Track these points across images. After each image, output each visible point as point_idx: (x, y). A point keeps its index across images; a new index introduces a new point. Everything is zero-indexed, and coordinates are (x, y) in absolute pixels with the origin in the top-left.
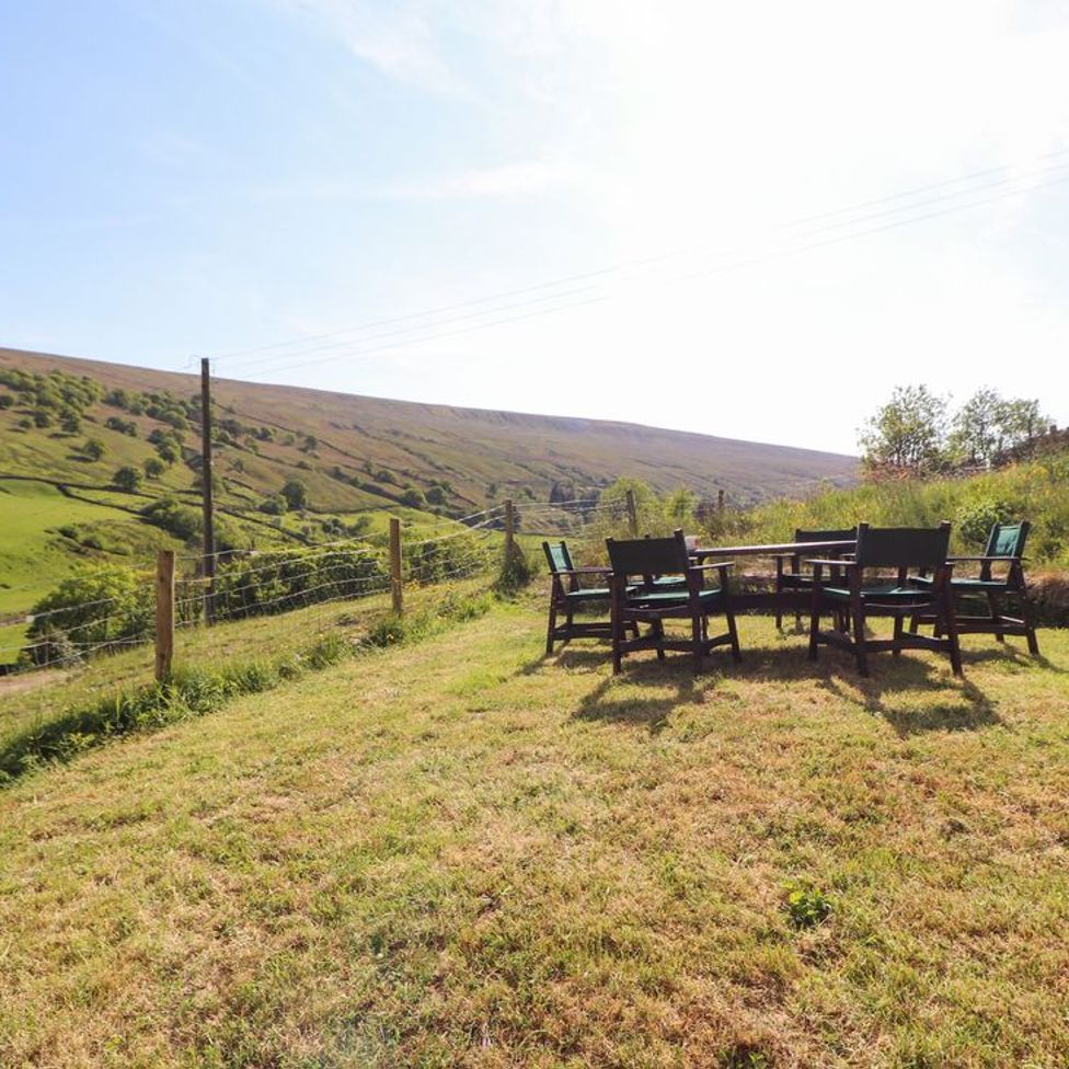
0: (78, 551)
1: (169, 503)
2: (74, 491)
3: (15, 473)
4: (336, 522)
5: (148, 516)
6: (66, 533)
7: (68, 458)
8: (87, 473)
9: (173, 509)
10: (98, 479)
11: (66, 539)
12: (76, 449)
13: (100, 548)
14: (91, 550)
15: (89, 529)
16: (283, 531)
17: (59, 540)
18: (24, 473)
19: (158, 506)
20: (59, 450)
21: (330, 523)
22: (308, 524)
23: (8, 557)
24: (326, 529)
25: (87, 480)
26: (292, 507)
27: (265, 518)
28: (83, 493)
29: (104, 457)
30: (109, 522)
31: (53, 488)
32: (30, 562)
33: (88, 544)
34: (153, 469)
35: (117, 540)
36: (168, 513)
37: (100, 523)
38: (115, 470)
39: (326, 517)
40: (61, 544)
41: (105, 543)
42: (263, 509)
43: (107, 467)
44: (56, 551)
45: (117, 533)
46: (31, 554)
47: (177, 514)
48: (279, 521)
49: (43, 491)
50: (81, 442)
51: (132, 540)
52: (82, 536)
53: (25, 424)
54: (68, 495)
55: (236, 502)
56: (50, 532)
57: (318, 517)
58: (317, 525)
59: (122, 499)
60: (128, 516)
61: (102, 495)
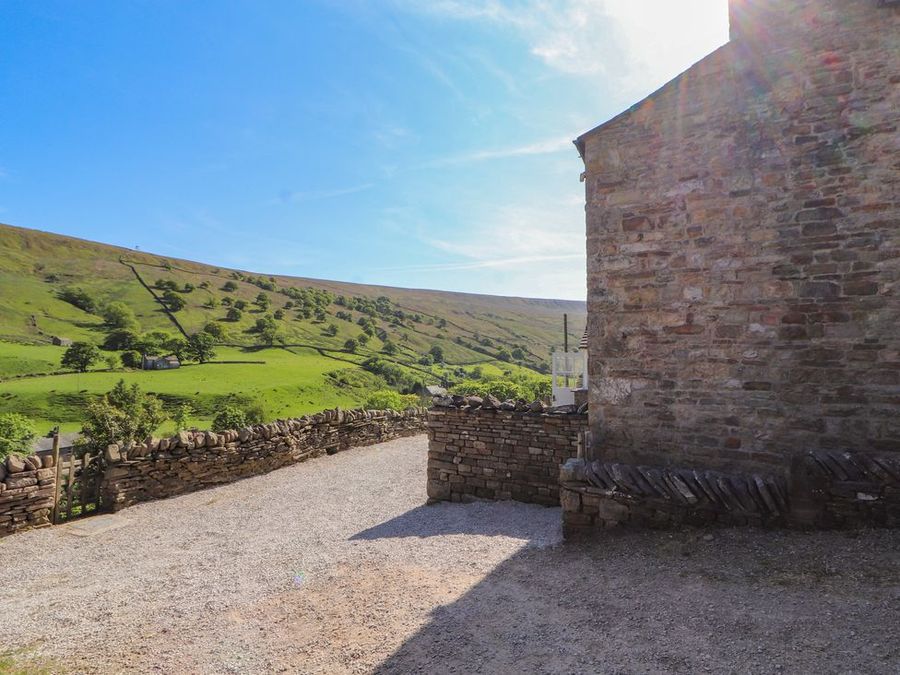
0: (339, 385)
1: (376, 359)
2: (326, 352)
3: (298, 343)
4: (461, 370)
5: (366, 366)
6: (332, 375)
7: (322, 335)
8: (330, 342)
9: (379, 363)
10: (336, 346)
11: (332, 378)
12: (324, 330)
13: (348, 384)
14: (344, 385)
15: (341, 373)
16: (433, 375)
17: (329, 379)
18: (302, 343)
19: (371, 361)
20: (316, 330)
21: (458, 371)
22: (446, 371)
23: (309, 387)
24: (456, 374)
25: (331, 346)
26: (436, 361)
27: (422, 367)
28: (330, 354)
29: (338, 334)
30: (349, 370)
31: (316, 351)
32: (319, 390)
33: (342, 381)
34: (363, 340)
35: (354, 379)
36: (376, 364)
37: (345, 370)
38: (345, 341)
39: (455, 367)
40: (331, 381)
41: (350, 381)
42: (421, 362)
43: (340, 339)
44: (329, 385)
45: (354, 376)
46: (319, 386)
47: (381, 365)
48: (431, 369)
49: (312, 353)
50: (326, 326)
51: (361, 379)
52: (339, 378)
53: (300, 317)
54: (324, 355)
55: (408, 359)
56: (325, 375)
57: (452, 367)
58: (452, 372)
59: (350, 357)
60: (354, 367)
61: (339, 355)
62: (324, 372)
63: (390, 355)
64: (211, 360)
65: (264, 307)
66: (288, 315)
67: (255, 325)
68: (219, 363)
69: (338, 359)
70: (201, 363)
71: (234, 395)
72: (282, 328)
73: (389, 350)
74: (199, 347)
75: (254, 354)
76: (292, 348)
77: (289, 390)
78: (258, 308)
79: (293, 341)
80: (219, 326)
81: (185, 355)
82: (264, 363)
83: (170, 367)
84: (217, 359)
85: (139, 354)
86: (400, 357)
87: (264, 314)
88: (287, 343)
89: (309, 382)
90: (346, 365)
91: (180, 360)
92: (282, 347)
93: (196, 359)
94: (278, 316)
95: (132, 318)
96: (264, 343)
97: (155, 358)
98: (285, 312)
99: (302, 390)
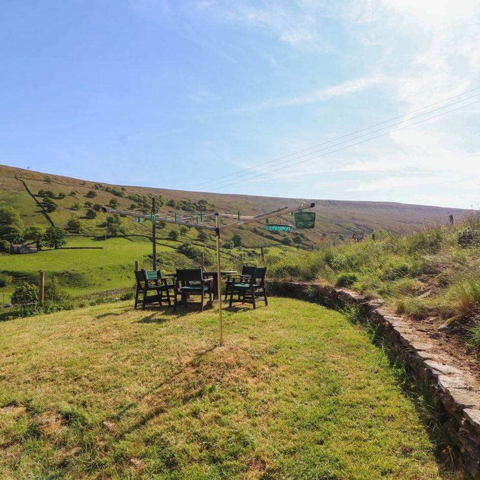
1: (188, 245)
3: (136, 234)
4: (253, 252)
5: (180, 250)
6: (151, 256)
8: (159, 233)
9: (189, 247)
10: (164, 235)
11: (150, 259)
13: (162, 263)
15: (159, 255)
16: (232, 256)
17: (148, 259)
18: (138, 234)
19: (184, 246)
20: (150, 224)
21: (251, 252)
22: (242, 253)
24: (250, 255)
25: (161, 236)
26: (236, 246)
27: (225, 250)
29: (166, 226)
30: (166, 252)
31: (148, 239)
34: (183, 231)
35: (168, 259)
36: (187, 248)
37: (162, 252)
38: (170, 231)
39: (250, 250)
40: (148, 261)
41: (164, 261)
42: (225, 247)
43: (167, 230)
44: (147, 264)
45: (169, 257)
47: (191, 249)
48: (230, 251)
49: (145, 241)
56: (145, 257)
57: (246, 249)
58: (246, 253)
59: (172, 243)
60: (173, 250)
61: (164, 242)
62: (145, 254)
63: (203, 241)
64: (63, 246)
67: (106, 221)
68: (68, 248)
69: (163, 245)
70: (56, 248)
71: (67, 272)
72: (125, 223)
73: (202, 238)
74: (54, 237)
75: (102, 242)
76: (129, 237)
77: (113, 268)
79: (132, 232)
80: (78, 222)
81: (43, 243)
82: (102, 248)
83: (31, 252)
84: (67, 246)
85: (8, 243)
86: (210, 243)
88: (127, 233)
90: (166, 249)
91: (39, 247)
92: (123, 237)
93: (51, 246)
95: (18, 217)
96: (110, 234)
97: (19, 246)
99: (124, 268)
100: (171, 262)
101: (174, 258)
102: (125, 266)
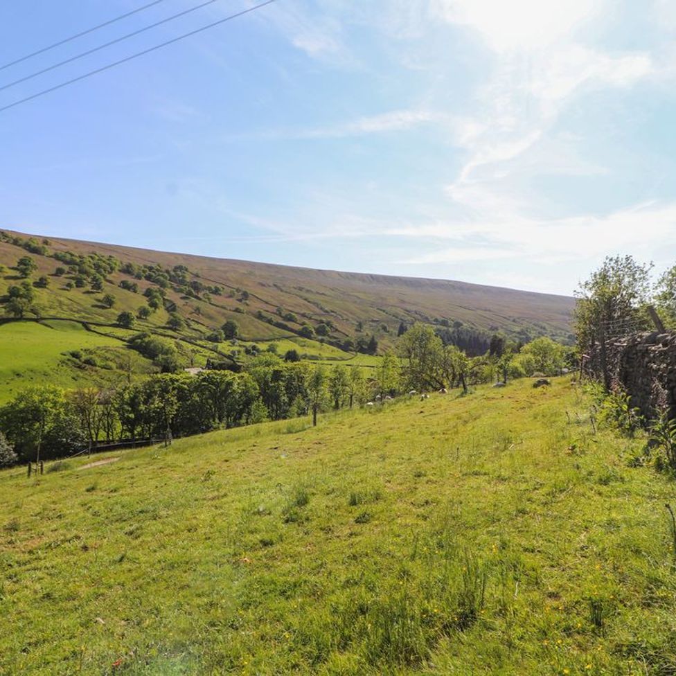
0: (79, 367)
1: (145, 336)
2: (92, 327)
3: (59, 316)
4: (254, 348)
5: (132, 344)
6: (75, 355)
7: (93, 306)
8: (102, 316)
9: (146, 340)
10: (109, 319)
11: (74, 359)
12: (99, 301)
13: (96, 365)
14: (88, 366)
15: (91, 353)
16: (220, 353)
17: (69, 360)
18: (63, 316)
19: (139, 337)
20: (88, 301)
21: (250, 348)
22: (236, 348)
23: (32, 371)
24: (247, 352)
25: (102, 320)
26: (227, 338)
27: (210, 345)
28: (98, 329)
29: (114, 305)
30: (107, 349)
31: (80, 325)
32: (46, 374)
33: (88, 362)
34: (143, 313)
35: (107, 360)
36: (144, 342)
37: (99, 348)
38: (119, 313)
39: (249, 344)
40: (69, 363)
41: (98, 362)
42: (210, 339)
43: (115, 312)
44: (65, 367)
45: (108, 355)
46: (47, 369)
47: (149, 343)
48: (217, 347)
49: (74, 327)
50: (101, 296)
51: (117, 360)
52: (84, 357)
53: (69, 285)
54: (88, 329)
55: (194, 334)
56: (64, 355)
57: (243, 343)
58: (243, 349)
59: (121, 332)
60: (120, 343)
61: (108, 330)
62: (64, 351)
63: (175, 330)
65: (25, 274)
66: (54, 284)
67: (8, 294)
69: (105, 335)
72: (42, 297)
73: (174, 325)
76: (46, 322)
78: (17, 274)
79: (52, 313)
86: (187, 332)
87: (22, 281)
88: (43, 314)
89: (34, 364)
90: (107, 342)
92: (36, 320)
94: (41, 284)
96: (12, 315)
98: (50, 280)
99: (18, 375)
100: (110, 363)
101: (118, 357)
102: (21, 371)
